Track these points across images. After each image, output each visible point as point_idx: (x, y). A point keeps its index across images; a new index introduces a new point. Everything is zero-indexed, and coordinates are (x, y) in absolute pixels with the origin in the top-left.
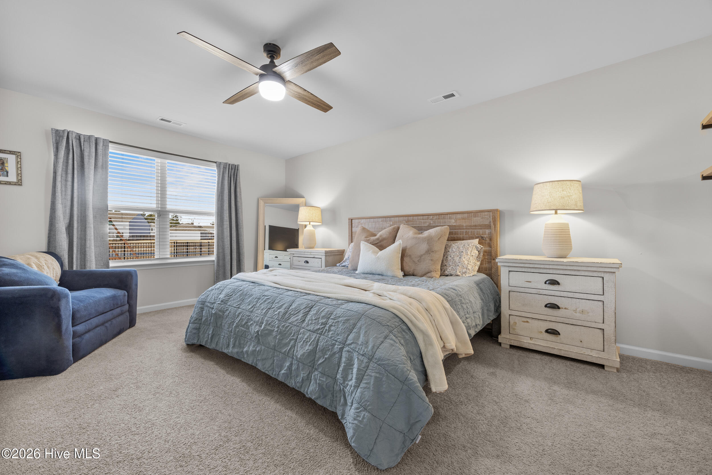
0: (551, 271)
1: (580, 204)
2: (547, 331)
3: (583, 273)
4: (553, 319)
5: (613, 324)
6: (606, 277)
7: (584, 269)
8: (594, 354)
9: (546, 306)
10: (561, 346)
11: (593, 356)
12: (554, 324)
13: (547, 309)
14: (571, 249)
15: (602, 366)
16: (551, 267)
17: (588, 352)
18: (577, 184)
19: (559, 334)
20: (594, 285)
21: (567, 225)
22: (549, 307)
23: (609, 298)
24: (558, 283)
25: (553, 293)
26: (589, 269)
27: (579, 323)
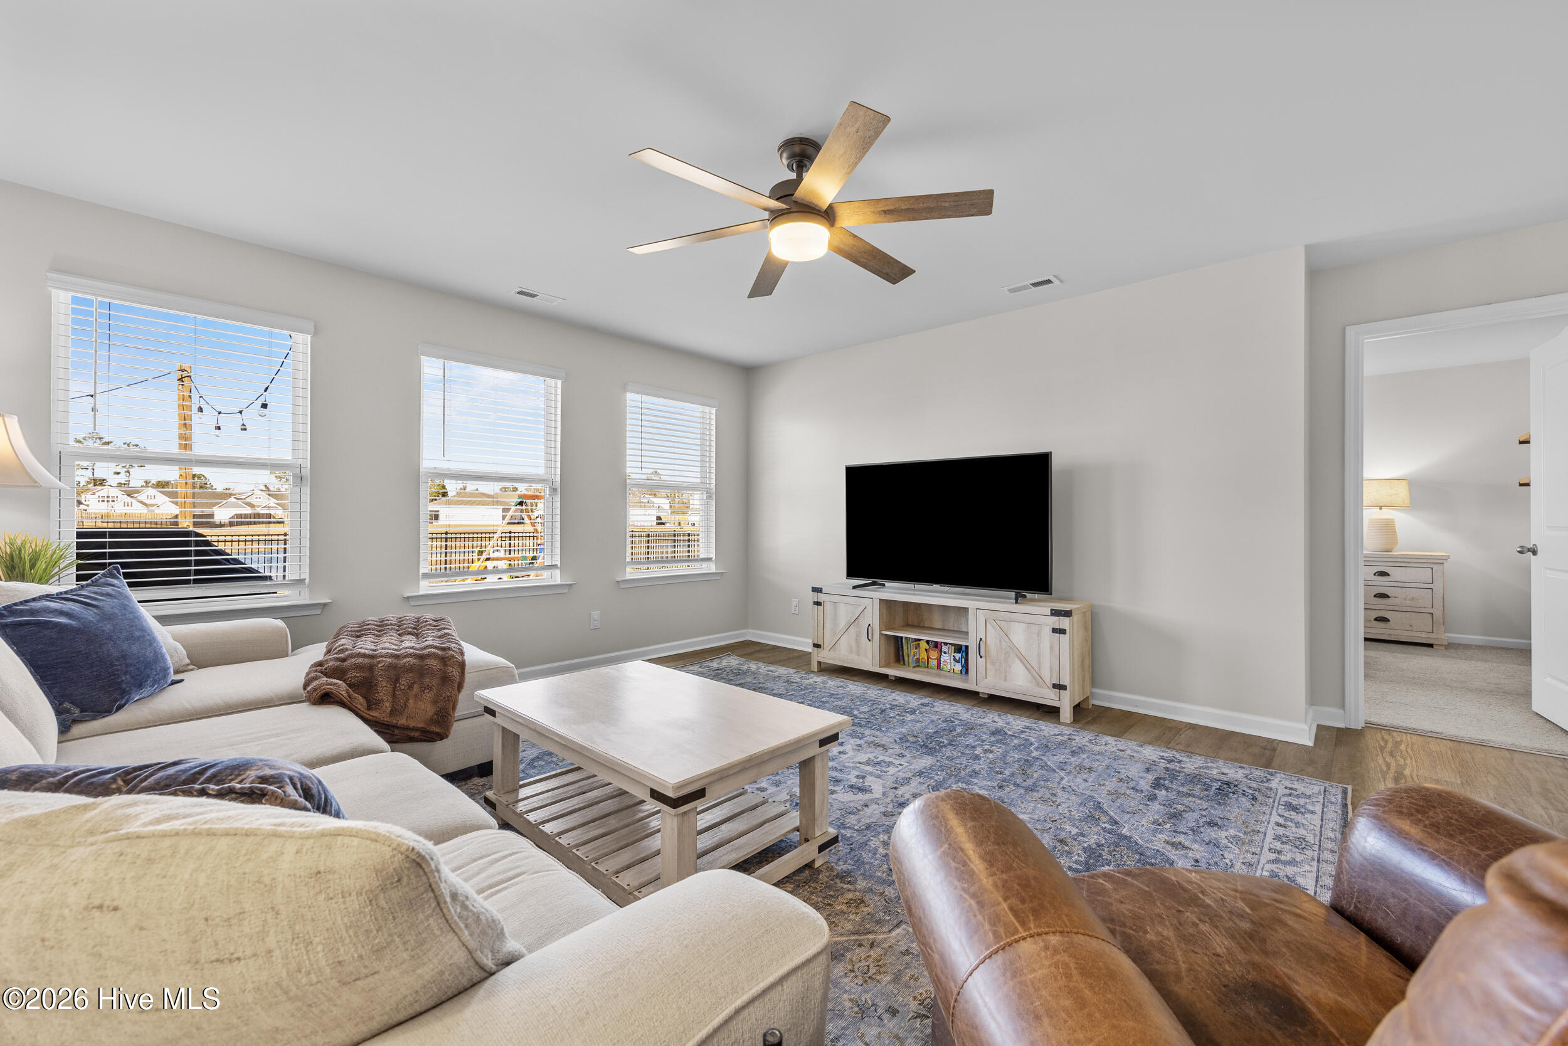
0: (1381, 564)
1: (1407, 502)
2: (1376, 619)
3: (1413, 565)
4: (1382, 607)
5: (1442, 607)
6: (1435, 567)
7: (1416, 560)
8: (1423, 635)
9: (1375, 596)
10: (1390, 632)
11: (1423, 638)
12: (1383, 612)
13: (1376, 598)
14: (1397, 543)
15: (1431, 646)
16: (1381, 559)
17: (1419, 634)
18: (1404, 483)
19: (1389, 621)
20: (1425, 575)
21: (1392, 520)
22: (1378, 597)
23: (1438, 586)
24: (1388, 575)
25: (1382, 584)
26: (1419, 561)
27: (1409, 610)
